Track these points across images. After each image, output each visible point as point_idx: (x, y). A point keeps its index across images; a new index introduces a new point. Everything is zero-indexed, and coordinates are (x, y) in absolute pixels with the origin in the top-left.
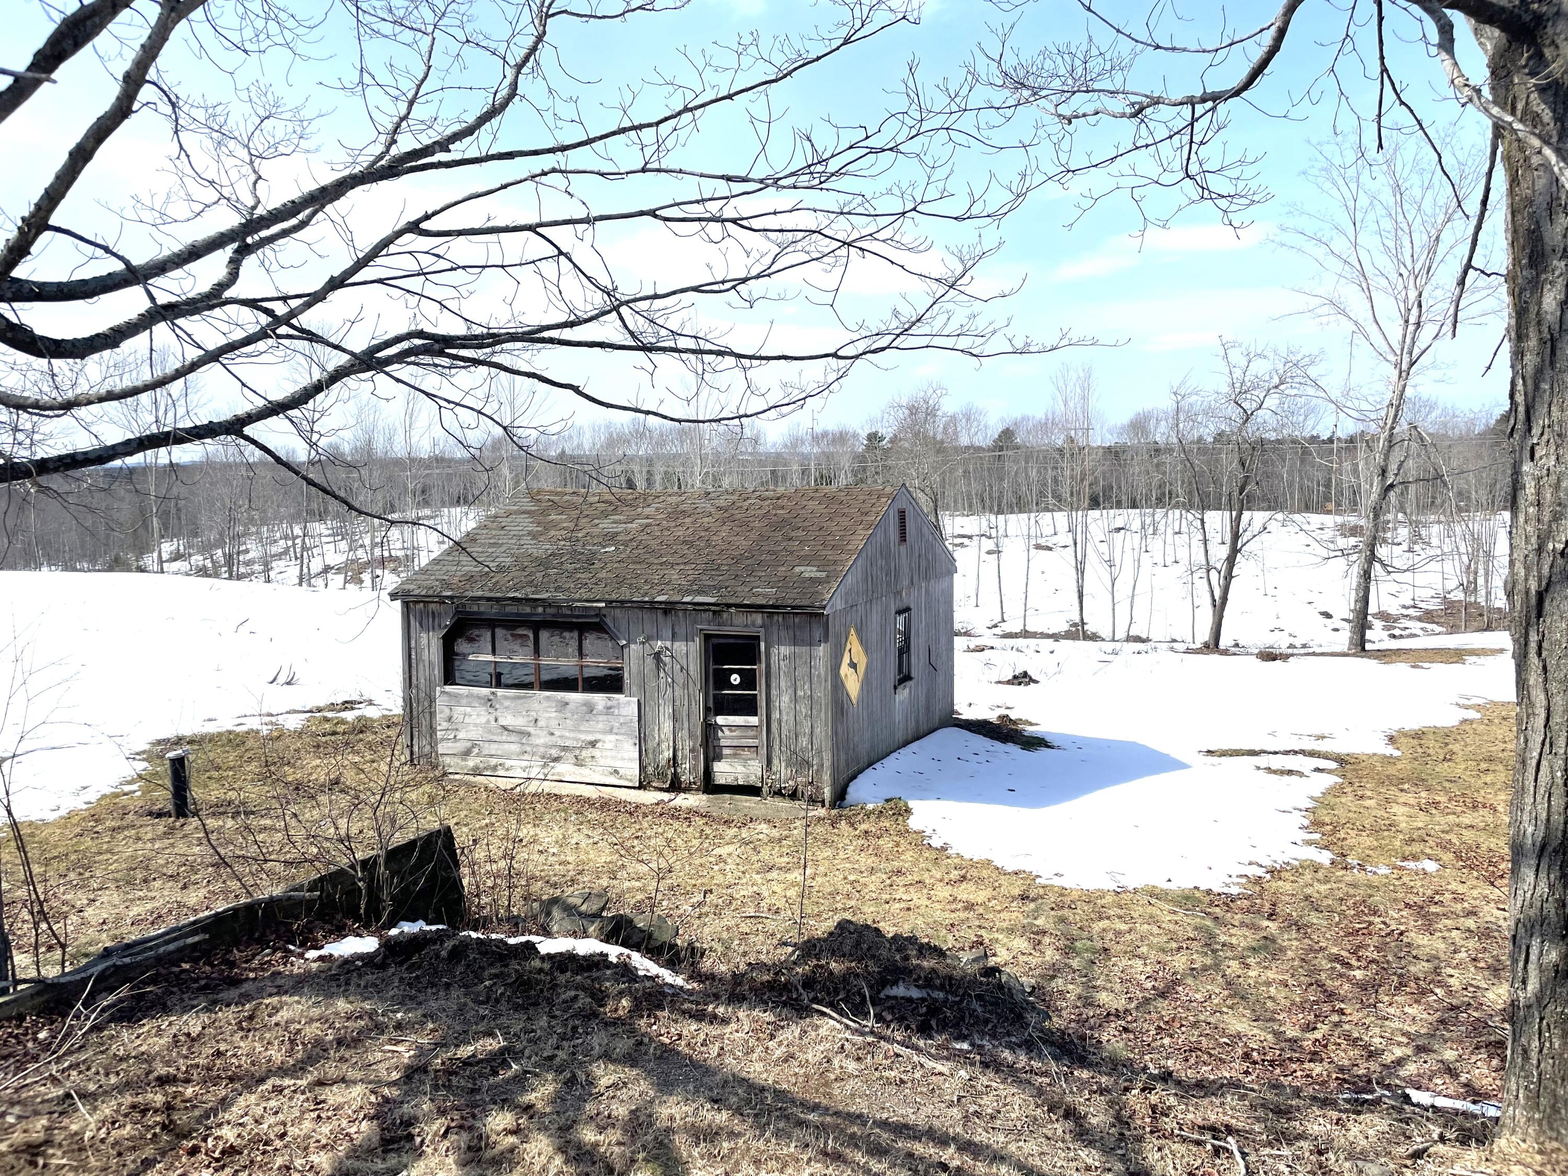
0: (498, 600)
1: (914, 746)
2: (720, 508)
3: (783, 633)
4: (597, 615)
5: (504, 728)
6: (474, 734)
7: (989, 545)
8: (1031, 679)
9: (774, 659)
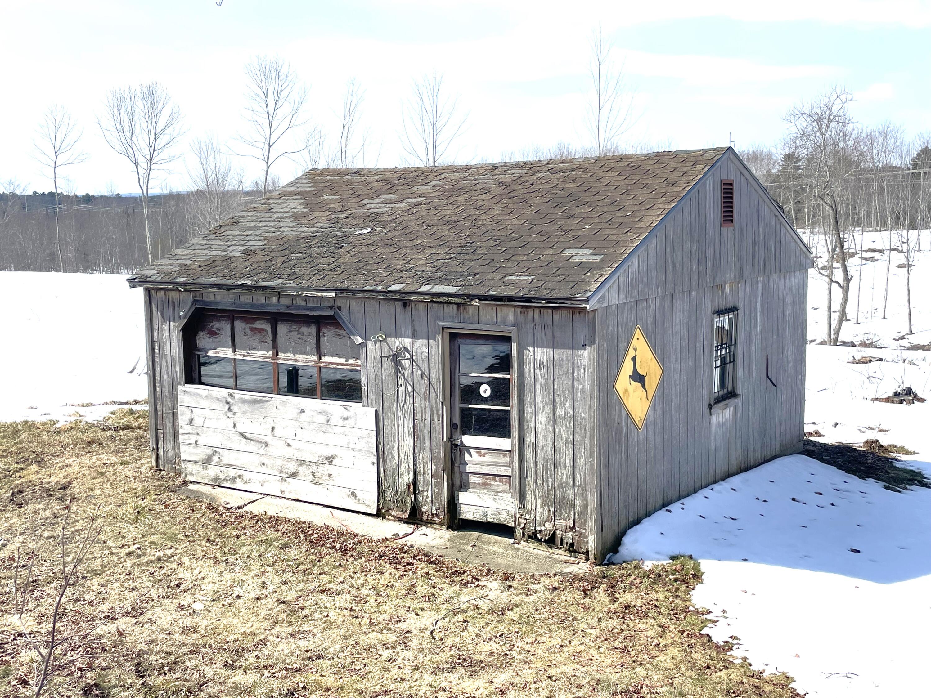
0: (228, 288)
1: (735, 481)
2: (501, 184)
3: (539, 334)
4: (331, 307)
5: (242, 435)
6: (215, 440)
7: (900, 258)
8: (916, 396)
9: (528, 368)
